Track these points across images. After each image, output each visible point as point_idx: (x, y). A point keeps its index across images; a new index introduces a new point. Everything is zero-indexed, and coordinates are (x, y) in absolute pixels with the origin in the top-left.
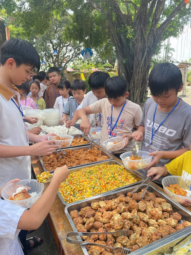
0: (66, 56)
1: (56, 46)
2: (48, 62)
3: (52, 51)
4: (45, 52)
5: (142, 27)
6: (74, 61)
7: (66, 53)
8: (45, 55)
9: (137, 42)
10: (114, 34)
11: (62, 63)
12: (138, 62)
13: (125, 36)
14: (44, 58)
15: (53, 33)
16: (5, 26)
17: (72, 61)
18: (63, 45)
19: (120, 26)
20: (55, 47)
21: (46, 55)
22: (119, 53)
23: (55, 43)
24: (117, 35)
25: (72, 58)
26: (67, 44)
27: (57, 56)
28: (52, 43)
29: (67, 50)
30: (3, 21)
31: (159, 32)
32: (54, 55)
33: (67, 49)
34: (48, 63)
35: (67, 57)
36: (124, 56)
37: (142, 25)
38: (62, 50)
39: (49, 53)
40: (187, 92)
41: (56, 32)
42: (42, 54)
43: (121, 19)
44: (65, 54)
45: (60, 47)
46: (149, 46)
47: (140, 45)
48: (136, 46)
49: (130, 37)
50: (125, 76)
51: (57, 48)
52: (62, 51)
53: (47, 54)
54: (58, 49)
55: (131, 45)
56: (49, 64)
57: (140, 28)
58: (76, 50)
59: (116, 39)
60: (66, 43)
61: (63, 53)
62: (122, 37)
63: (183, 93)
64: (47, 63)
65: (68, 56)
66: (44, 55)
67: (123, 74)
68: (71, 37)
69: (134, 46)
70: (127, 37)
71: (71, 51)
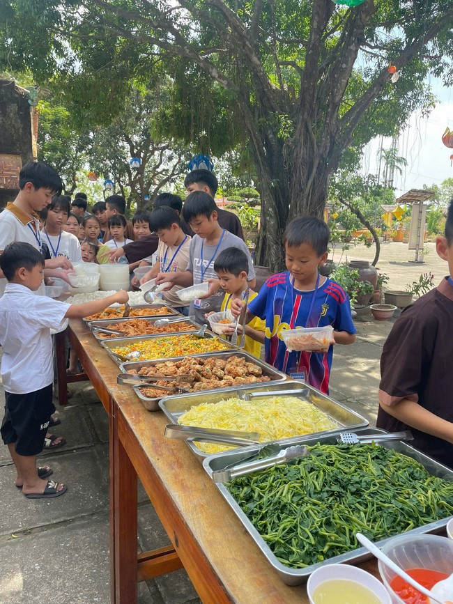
0: (159, 170)
1: (139, 148)
2: (119, 181)
3: (129, 159)
4: (113, 161)
5: (305, 117)
6: (177, 181)
7: (161, 163)
8: (114, 166)
9: (296, 146)
10: (252, 128)
11: (149, 184)
12: (300, 186)
13: (275, 134)
14: (110, 174)
15: (132, 120)
16: (30, 105)
17: (173, 181)
18: (153, 145)
19: (266, 114)
20: (135, 151)
21: (116, 168)
22: (262, 167)
23: (136, 142)
24: (260, 130)
25: (173, 174)
26: (163, 145)
27: (140, 170)
28: (129, 141)
29: (163, 158)
30: (27, 96)
31: (341, 128)
32: (133, 168)
33: (161, 155)
34: (120, 185)
35: (161, 173)
36: (272, 174)
37: (306, 113)
38: (150, 156)
39: (121, 163)
40: (427, 253)
41: (138, 118)
42: (106, 165)
43: (269, 99)
44: (158, 167)
45: (147, 150)
46: (322, 155)
47: (302, 151)
48: (295, 154)
49: (284, 136)
50: (275, 213)
51: (139, 152)
52: (152, 158)
53: (118, 166)
54: (142, 155)
55: (285, 152)
56: (121, 187)
57: (302, 119)
58: (183, 158)
59: (256, 138)
60: (161, 142)
61: (153, 164)
62: (271, 136)
63: (417, 256)
64: (117, 184)
65: (164, 170)
66: (111, 167)
67: (270, 209)
68: (168, 131)
69: (290, 153)
70: (279, 136)
71: (170, 158)
